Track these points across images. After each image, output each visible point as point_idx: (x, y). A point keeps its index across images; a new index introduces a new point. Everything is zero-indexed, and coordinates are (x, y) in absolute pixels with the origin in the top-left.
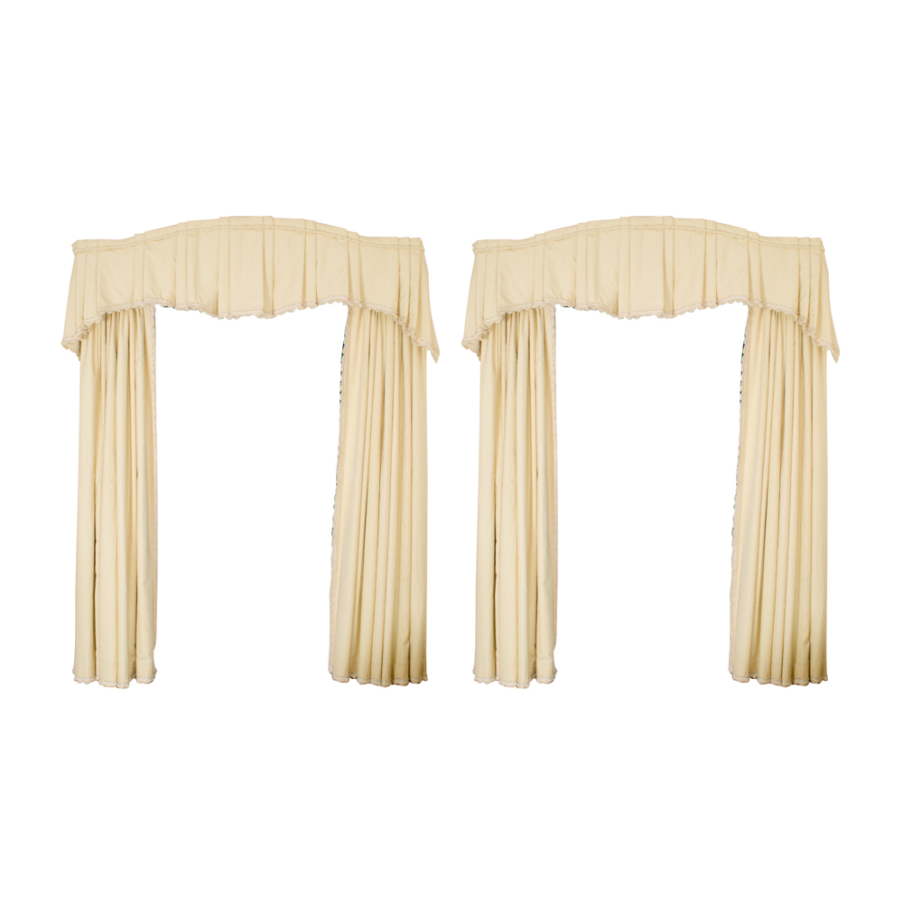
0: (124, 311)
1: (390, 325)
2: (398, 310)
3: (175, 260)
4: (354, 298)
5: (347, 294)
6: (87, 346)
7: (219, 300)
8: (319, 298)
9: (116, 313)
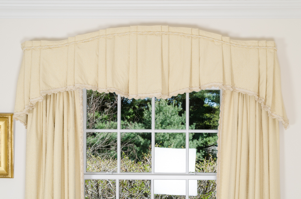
0: (60, 92)
1: (252, 103)
2: (259, 93)
3: (98, 56)
4: (227, 84)
5: (222, 81)
6: (32, 118)
7: (130, 86)
8: (201, 84)
9: (54, 94)
